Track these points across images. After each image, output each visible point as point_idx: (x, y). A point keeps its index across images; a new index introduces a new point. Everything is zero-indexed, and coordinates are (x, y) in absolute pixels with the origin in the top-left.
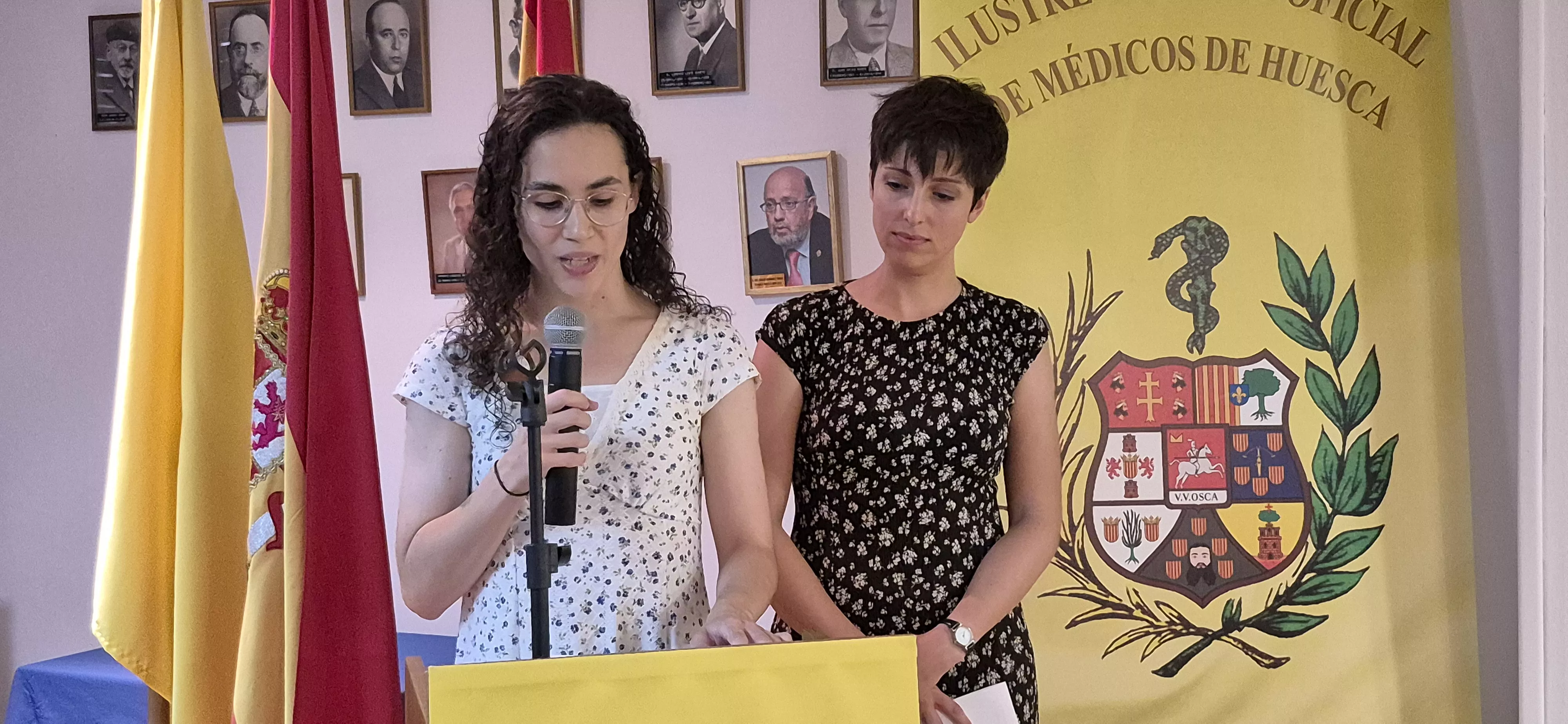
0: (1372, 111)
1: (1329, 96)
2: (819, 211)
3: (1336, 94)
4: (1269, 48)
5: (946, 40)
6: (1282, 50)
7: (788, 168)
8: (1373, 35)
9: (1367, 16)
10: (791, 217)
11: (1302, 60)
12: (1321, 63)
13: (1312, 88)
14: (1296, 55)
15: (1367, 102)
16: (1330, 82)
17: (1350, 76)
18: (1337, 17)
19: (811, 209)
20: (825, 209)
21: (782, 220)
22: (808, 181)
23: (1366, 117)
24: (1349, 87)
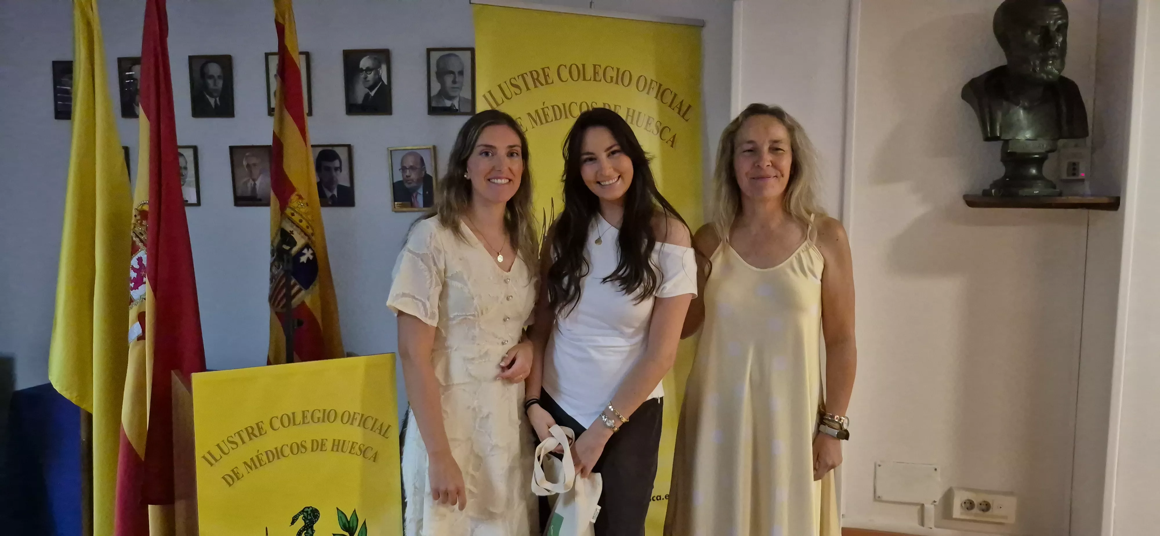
0: (670, 140)
1: (653, 132)
2: (427, 173)
3: (655, 131)
4: (628, 109)
5: (488, 96)
6: (634, 111)
7: (412, 153)
8: (670, 106)
9: (668, 98)
10: (414, 176)
11: (642, 115)
12: (649, 117)
13: (646, 129)
14: (640, 113)
15: (668, 136)
16: (653, 127)
17: (661, 124)
18: (656, 97)
19: (423, 172)
20: (430, 171)
21: (410, 176)
22: (422, 160)
23: (667, 142)
24: (661, 128)
